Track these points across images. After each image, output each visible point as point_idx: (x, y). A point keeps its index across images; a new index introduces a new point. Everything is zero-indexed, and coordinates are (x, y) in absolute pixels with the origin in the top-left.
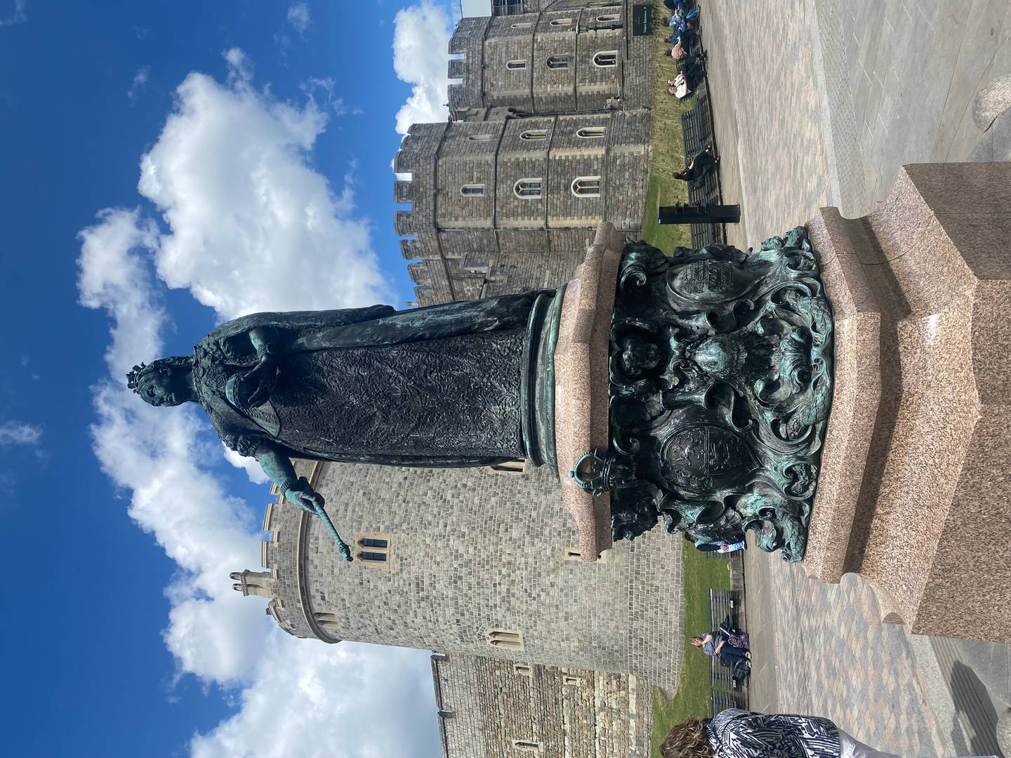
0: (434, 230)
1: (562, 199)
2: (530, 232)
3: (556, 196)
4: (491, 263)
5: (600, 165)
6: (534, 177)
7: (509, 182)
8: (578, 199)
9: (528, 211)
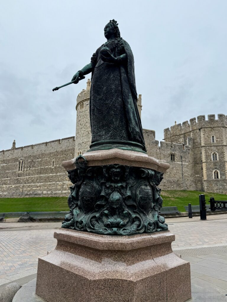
0: (200, 128)
1: (212, 167)
2: (200, 158)
3: (213, 165)
4: (190, 146)
5: (224, 178)
6: (219, 158)
7: (217, 150)
8: (212, 172)
9: (207, 157)
